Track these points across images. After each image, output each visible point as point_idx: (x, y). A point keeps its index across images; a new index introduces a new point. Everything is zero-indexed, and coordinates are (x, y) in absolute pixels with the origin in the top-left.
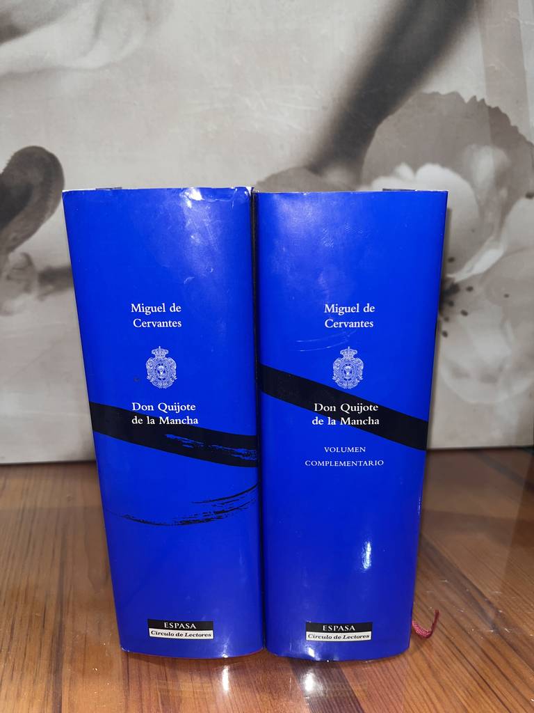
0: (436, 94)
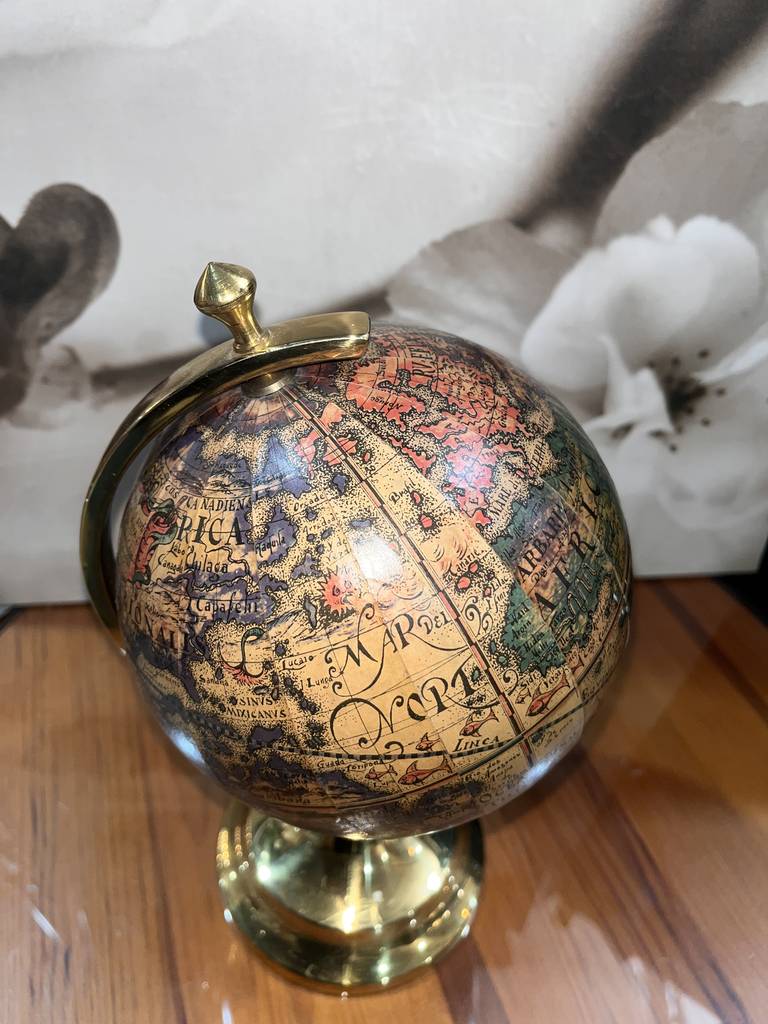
0: (734, 105)
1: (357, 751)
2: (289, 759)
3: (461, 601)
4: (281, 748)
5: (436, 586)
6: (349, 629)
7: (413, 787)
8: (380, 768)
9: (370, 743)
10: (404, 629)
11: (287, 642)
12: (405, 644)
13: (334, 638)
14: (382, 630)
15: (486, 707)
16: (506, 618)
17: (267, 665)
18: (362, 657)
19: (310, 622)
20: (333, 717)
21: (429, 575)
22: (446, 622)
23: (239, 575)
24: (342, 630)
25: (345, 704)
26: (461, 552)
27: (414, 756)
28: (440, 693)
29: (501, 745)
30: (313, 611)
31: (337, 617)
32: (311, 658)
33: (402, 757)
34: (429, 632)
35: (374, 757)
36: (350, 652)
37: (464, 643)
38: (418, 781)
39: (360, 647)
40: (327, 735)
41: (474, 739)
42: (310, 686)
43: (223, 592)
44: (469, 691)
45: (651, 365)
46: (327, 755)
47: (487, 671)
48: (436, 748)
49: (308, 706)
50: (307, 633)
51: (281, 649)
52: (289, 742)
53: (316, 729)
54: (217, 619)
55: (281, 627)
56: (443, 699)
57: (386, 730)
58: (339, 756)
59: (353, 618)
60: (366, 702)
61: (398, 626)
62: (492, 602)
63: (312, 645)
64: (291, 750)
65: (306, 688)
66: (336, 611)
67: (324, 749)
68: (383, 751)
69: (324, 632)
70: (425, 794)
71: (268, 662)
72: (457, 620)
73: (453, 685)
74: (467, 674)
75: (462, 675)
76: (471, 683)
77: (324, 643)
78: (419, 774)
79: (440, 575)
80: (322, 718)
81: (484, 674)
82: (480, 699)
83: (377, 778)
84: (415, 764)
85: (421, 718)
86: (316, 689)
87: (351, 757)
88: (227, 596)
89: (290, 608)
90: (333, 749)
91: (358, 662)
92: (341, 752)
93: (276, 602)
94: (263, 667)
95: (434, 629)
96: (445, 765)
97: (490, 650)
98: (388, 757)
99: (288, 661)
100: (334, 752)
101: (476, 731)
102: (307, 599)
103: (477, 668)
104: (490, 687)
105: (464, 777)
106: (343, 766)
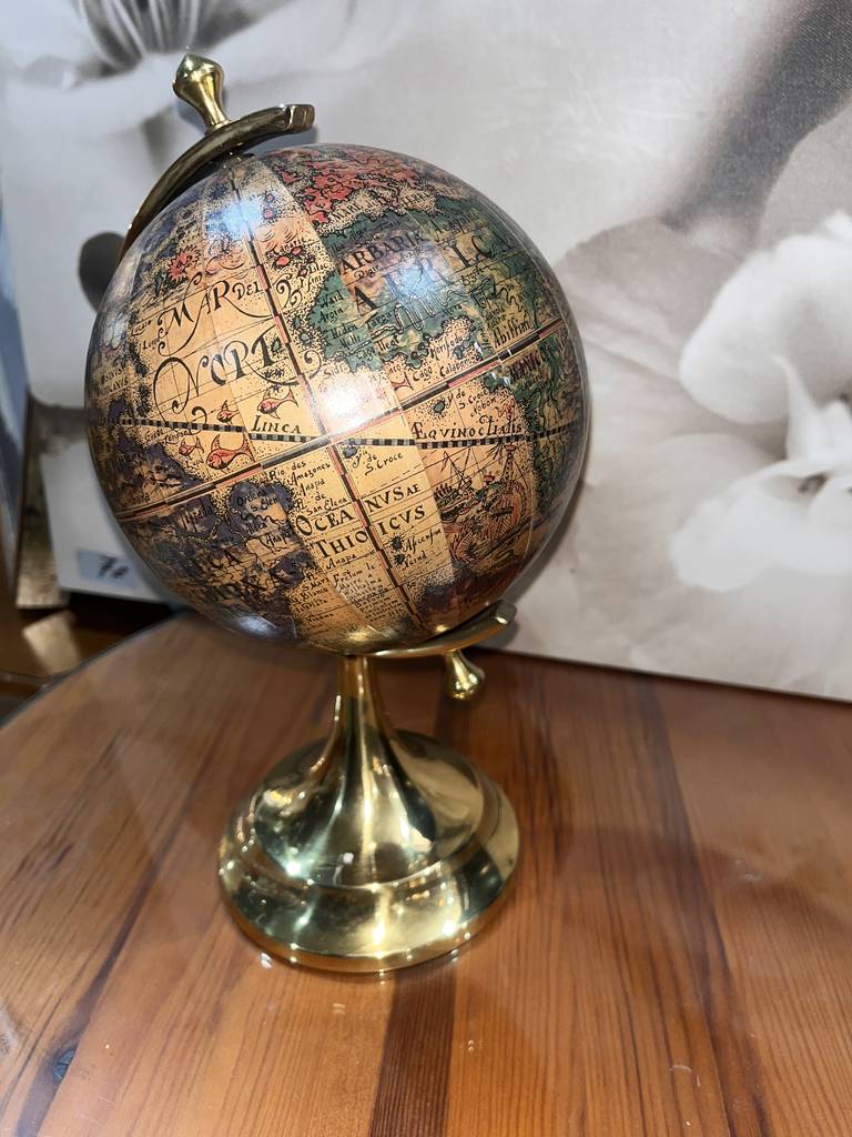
1: (171, 418)
2: (129, 434)
3: (274, 276)
4: (124, 422)
5: (257, 260)
6: (180, 294)
9: (180, 407)
10: (220, 293)
11: (138, 311)
12: (218, 306)
13: (168, 303)
14: (203, 294)
15: (284, 384)
16: (316, 299)
17: (124, 336)
18: (183, 318)
19: (156, 292)
20: (156, 379)
21: (254, 252)
22: (257, 291)
24: (174, 296)
25: (164, 364)
26: (289, 237)
27: (217, 428)
28: (241, 359)
29: (303, 440)
30: (160, 282)
31: (174, 285)
32: (150, 322)
33: (206, 427)
34: (240, 298)
35: (184, 425)
36: (176, 315)
37: (269, 312)
38: (223, 465)
39: (184, 309)
40: (151, 400)
41: (274, 421)
42: (145, 348)
44: (268, 362)
45: (844, 398)
46: (151, 423)
47: (287, 345)
48: (235, 422)
49: (142, 370)
50: (151, 302)
51: (134, 319)
52: (128, 413)
53: (145, 393)
55: (138, 300)
56: (242, 364)
57: (193, 393)
58: (159, 424)
59: (184, 285)
60: (180, 361)
62: (306, 281)
63: (153, 311)
64: (130, 422)
65: (142, 351)
66: (175, 280)
67: (149, 416)
68: (191, 418)
69: (163, 298)
70: (233, 486)
71: (124, 333)
72: (268, 291)
73: (253, 351)
74: (268, 343)
75: (263, 342)
76: (270, 353)
77: (161, 308)
78: (223, 455)
79: (264, 253)
80: (148, 381)
81: (284, 346)
82: (279, 373)
83: (187, 454)
84: (217, 439)
85: (221, 382)
86: (148, 351)
87: (167, 424)
89: (148, 283)
90: (155, 416)
91: (179, 321)
92: (160, 419)
93: (141, 281)
94: (121, 338)
95: (245, 296)
96: (246, 449)
97: (294, 324)
98: (195, 426)
99: (135, 328)
100: (156, 419)
101: (273, 410)
102: (160, 274)
103: (278, 339)
104: (289, 362)
105: (268, 470)
106: (162, 437)
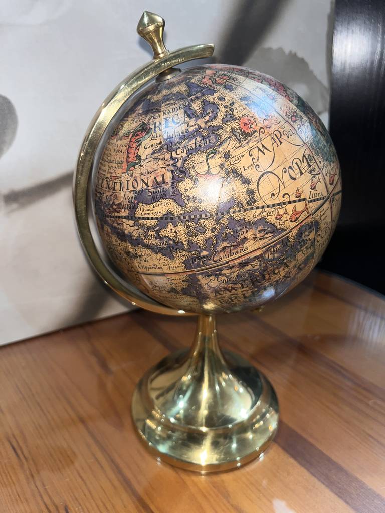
0: (270, 49)
1: (270, 203)
2: (238, 218)
3: (295, 126)
4: (234, 212)
5: (284, 119)
6: (256, 139)
7: (295, 224)
8: (281, 211)
9: (276, 196)
10: (279, 137)
11: (229, 151)
12: (281, 143)
13: (251, 144)
14: (270, 137)
16: (312, 135)
17: (222, 166)
18: (265, 151)
19: (238, 139)
20: (258, 184)
21: (280, 115)
22: (293, 134)
23: (196, 131)
24: (253, 140)
25: (262, 176)
26: (288, 108)
27: (295, 202)
28: (300, 166)
29: (324, 198)
30: (238, 135)
31: (249, 135)
32: (243, 156)
33: (290, 203)
34: (288, 137)
35: (279, 205)
36: (259, 150)
37: (302, 143)
38: (297, 219)
39: (263, 146)
40: (256, 196)
42: (245, 170)
43: (189, 141)
44: (310, 166)
46: (257, 208)
47: (313, 157)
48: (302, 197)
49: (246, 181)
50: (238, 145)
51: (227, 156)
52: (238, 207)
53: (251, 193)
54: (190, 154)
55: (225, 145)
56: (301, 169)
57: (282, 187)
58: (263, 207)
59: (256, 134)
60: (271, 172)
61: (275, 135)
62: (306, 128)
63: (241, 150)
64: (239, 211)
65: (243, 171)
66: (248, 132)
67: (256, 205)
68: (282, 200)
69: (245, 142)
70: (299, 229)
71: (222, 165)
72: (297, 133)
73: (303, 162)
74: (307, 157)
75: (305, 157)
76: (309, 162)
77: (246, 147)
78: (297, 214)
79: (284, 115)
80: (253, 186)
81: (312, 158)
82: (314, 170)
83: (280, 219)
84: (295, 207)
85: (295, 179)
86: (248, 171)
87: (268, 206)
88: (193, 141)
89: (226, 136)
90: (259, 204)
91: (264, 153)
92: (264, 204)
93: (219, 136)
94: (220, 167)
95: (290, 136)
96: (306, 208)
97: (312, 147)
98: (284, 204)
99: (232, 160)
100: (260, 206)
101: (315, 187)
102: (233, 130)
103: (309, 155)
104: (315, 164)
105: (313, 217)
106: (265, 214)
